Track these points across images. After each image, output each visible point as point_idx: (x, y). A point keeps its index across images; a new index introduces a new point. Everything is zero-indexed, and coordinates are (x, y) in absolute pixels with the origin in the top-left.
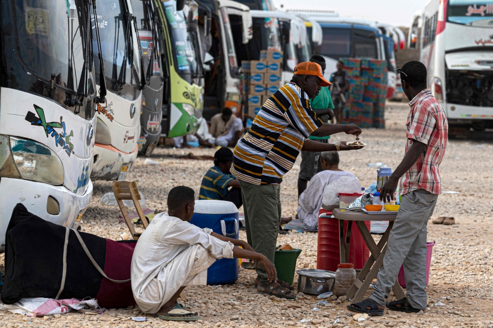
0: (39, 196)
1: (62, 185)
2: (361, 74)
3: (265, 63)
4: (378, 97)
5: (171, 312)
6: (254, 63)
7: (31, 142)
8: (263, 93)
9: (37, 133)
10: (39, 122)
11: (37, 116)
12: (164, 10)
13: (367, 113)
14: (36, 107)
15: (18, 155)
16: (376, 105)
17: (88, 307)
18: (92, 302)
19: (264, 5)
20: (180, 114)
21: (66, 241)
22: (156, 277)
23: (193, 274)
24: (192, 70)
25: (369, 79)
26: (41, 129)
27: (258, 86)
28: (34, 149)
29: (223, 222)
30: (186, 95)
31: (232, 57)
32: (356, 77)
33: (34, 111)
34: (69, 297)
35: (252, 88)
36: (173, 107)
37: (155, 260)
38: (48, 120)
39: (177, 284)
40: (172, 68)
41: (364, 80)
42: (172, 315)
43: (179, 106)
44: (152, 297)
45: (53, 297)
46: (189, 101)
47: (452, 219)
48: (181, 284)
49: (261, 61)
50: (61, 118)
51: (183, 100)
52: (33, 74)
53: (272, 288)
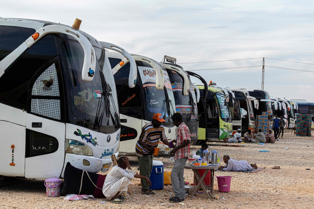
0: (79, 160)
1: (92, 156)
2: (303, 119)
3: (263, 116)
4: (308, 126)
5: (114, 200)
6: (259, 116)
7: (76, 141)
8: (263, 125)
9: (79, 138)
10: (79, 135)
11: (78, 132)
12: (217, 99)
13: (304, 131)
14: (78, 129)
15: (72, 146)
16: (308, 129)
17: (90, 198)
18: (91, 196)
19: (266, 97)
20: (223, 132)
21: (83, 175)
22: (110, 187)
23: (122, 187)
24: (227, 118)
25: (305, 121)
26: (80, 137)
27: (261, 123)
28: (77, 144)
29: (156, 168)
30: (225, 126)
31: (251, 114)
32: (301, 120)
33: (77, 131)
34: (83, 194)
35: (259, 123)
36: (220, 130)
37: (111, 181)
38: (83, 134)
39: (117, 190)
40: (220, 117)
41: (304, 121)
42: (115, 201)
43: (222, 129)
44: (108, 194)
45: (77, 194)
46: (226, 128)
47: (279, 167)
48: (118, 190)
49: (262, 115)
50: (89, 133)
51: (223, 127)
52: (77, 119)
53: (148, 192)
